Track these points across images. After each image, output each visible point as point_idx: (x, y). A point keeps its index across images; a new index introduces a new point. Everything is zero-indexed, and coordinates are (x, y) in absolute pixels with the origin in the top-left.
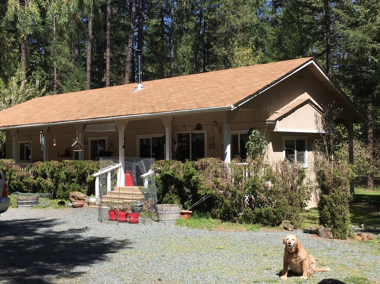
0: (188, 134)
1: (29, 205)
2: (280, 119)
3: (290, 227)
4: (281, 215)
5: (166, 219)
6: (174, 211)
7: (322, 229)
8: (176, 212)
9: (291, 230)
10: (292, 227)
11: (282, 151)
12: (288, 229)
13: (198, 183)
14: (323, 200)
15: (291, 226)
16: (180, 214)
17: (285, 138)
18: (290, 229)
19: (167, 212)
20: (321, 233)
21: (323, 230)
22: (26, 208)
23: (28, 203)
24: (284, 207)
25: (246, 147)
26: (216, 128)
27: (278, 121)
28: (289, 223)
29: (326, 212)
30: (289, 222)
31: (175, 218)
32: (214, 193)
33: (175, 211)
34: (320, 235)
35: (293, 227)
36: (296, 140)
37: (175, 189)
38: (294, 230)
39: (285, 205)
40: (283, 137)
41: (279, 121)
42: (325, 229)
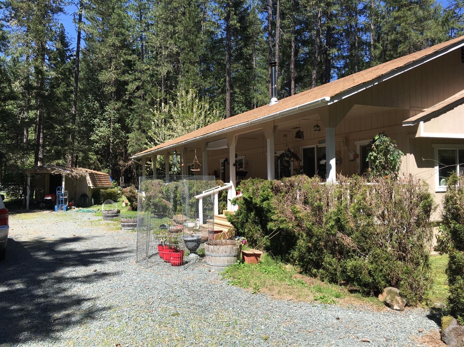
0: (313, 148)
1: (130, 228)
2: (426, 119)
3: (397, 302)
4: (381, 277)
5: (213, 263)
6: (224, 252)
7: (451, 327)
8: (227, 254)
9: (399, 308)
10: (401, 304)
11: (433, 167)
12: (393, 306)
13: (270, 211)
14: (454, 263)
15: (400, 301)
16: (235, 256)
17: (437, 148)
18: (396, 307)
19: (214, 254)
20: (446, 335)
21: (454, 329)
22: (127, 230)
23: (129, 226)
24: (386, 263)
25: (367, 160)
26: (341, 139)
27: (422, 123)
28: (397, 293)
29: (459, 290)
30: (398, 291)
31: (226, 264)
32: (290, 228)
33: (226, 252)
34: (446, 341)
35: (403, 302)
36: (459, 150)
37: (255, 217)
38: (407, 309)
39: (388, 259)
40: (433, 145)
41: (424, 122)
42: (457, 328)
